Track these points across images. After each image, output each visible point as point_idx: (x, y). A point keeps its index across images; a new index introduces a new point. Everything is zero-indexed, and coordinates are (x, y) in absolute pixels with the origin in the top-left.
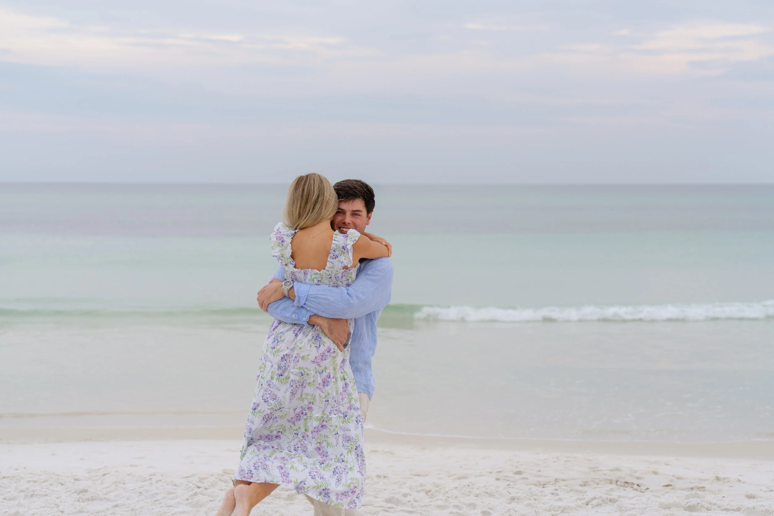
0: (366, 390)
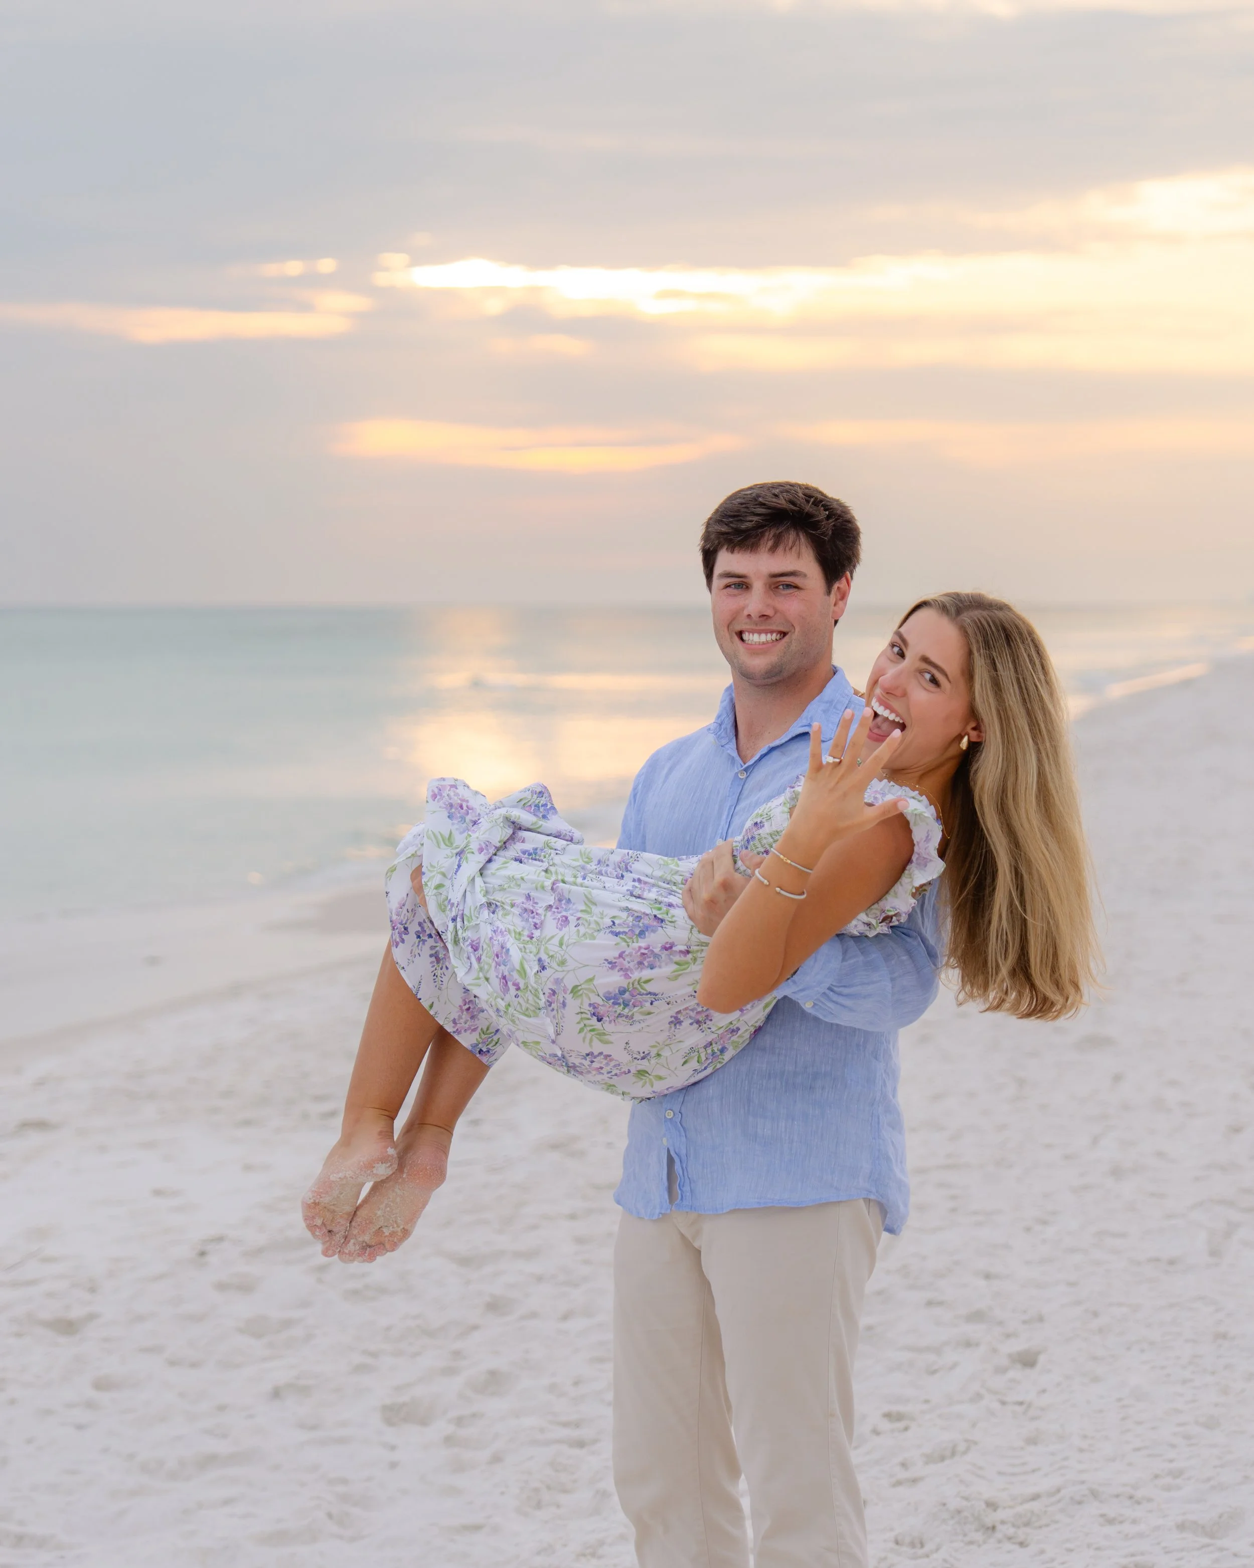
0: (874, 1190)
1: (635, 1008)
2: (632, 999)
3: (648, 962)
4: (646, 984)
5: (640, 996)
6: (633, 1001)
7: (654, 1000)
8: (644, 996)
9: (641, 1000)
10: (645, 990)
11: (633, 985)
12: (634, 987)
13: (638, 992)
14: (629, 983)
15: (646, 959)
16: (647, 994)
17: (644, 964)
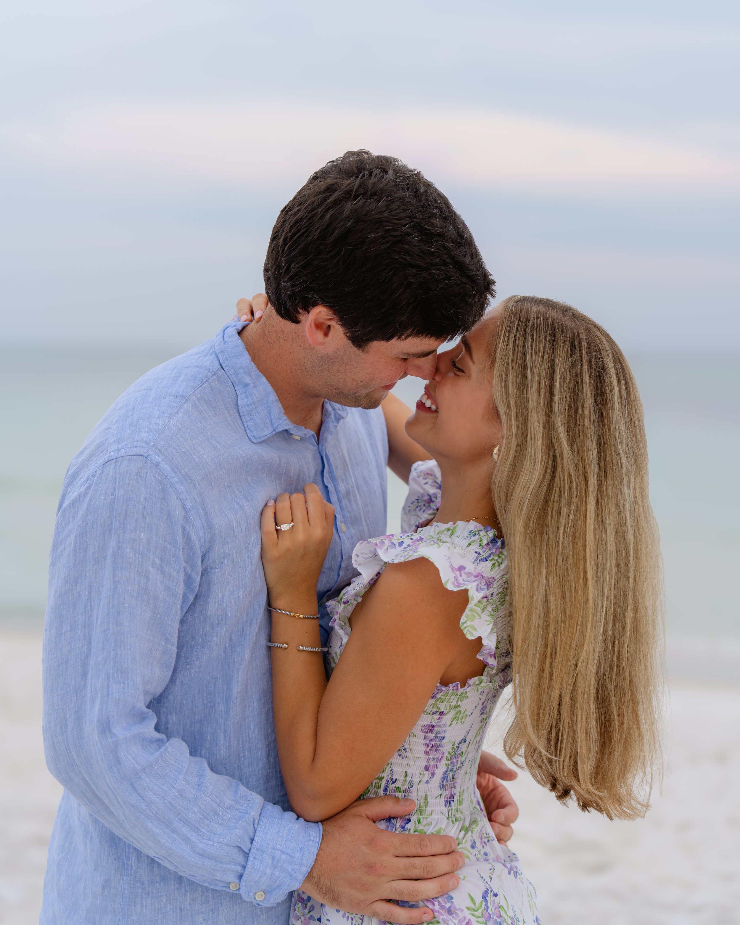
1: (502, 915)
2: (493, 918)
3: (446, 903)
4: (476, 903)
5: (490, 908)
6: (495, 918)
7: (492, 892)
8: (489, 904)
9: (493, 908)
10: (482, 902)
11: (479, 917)
12: (481, 915)
13: (485, 911)
14: (478, 922)
15: (443, 906)
16: (486, 901)
17: (450, 907)
